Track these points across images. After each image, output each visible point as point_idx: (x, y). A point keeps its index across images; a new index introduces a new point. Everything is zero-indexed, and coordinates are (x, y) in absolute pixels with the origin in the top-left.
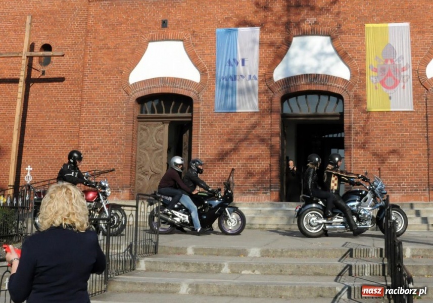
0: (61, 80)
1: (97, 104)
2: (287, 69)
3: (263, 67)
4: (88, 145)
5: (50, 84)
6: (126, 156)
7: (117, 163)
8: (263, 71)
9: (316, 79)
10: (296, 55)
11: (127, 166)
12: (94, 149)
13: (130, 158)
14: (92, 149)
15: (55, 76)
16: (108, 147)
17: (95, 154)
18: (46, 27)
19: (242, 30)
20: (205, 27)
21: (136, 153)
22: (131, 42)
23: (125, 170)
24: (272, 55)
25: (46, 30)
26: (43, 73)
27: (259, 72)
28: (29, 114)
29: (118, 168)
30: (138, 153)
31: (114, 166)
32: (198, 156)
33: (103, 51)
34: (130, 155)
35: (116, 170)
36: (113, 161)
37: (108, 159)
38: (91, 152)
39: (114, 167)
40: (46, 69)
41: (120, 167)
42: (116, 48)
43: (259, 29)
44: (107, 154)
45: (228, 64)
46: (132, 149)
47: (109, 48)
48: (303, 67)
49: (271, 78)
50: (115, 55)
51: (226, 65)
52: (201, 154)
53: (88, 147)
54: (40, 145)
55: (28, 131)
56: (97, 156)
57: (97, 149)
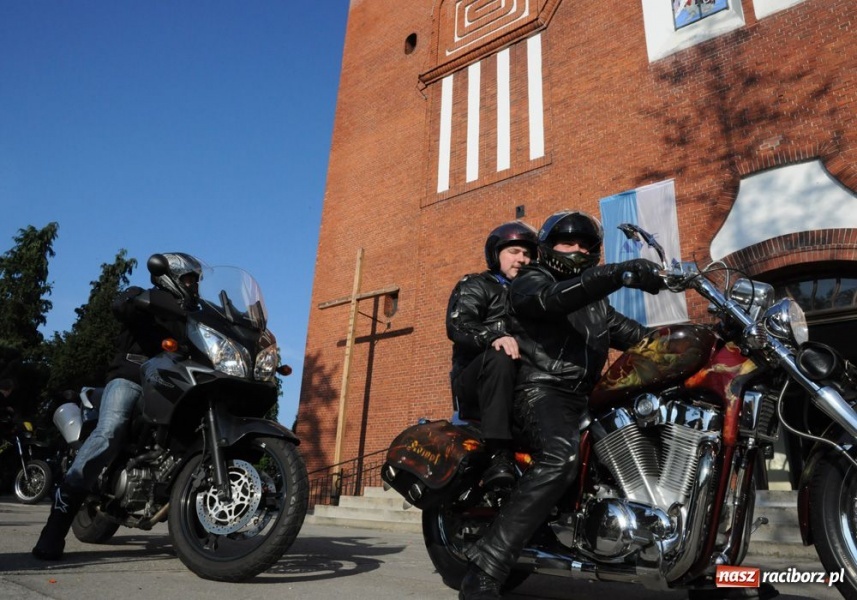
0: (408, 331)
1: (432, 346)
2: (739, 234)
3: (688, 242)
5: (396, 339)
8: (689, 249)
9: (801, 241)
10: (755, 205)
15: (402, 327)
18: (392, 268)
19: (643, 190)
20: (581, 201)
22: (475, 249)
24: (704, 218)
25: (391, 272)
26: (389, 325)
27: (682, 251)
28: (373, 381)
33: (439, 270)
40: (391, 320)
42: (455, 261)
43: (673, 182)
45: (624, 250)
47: (446, 264)
48: (773, 222)
49: (707, 257)
50: (454, 272)
51: (621, 253)
55: (372, 403)
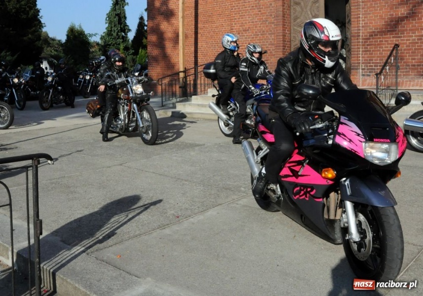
4: (240, 26)
6: (277, 36)
7: (269, 45)
11: (279, 46)
12: (245, 30)
13: (282, 37)
14: (244, 31)
16: (259, 27)
17: (247, 36)
21: (290, 31)
23: (277, 52)
29: (270, 50)
30: (292, 31)
31: (266, 47)
32: (360, 30)
34: (281, 34)
35: (269, 52)
36: (264, 42)
37: (260, 40)
38: (243, 33)
39: (266, 49)
41: (272, 48)
44: (258, 35)
46: (283, 27)
52: (362, 27)
53: (240, 29)
54: (212, 30)
56: (249, 38)
57: (248, 30)
